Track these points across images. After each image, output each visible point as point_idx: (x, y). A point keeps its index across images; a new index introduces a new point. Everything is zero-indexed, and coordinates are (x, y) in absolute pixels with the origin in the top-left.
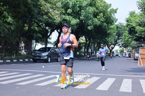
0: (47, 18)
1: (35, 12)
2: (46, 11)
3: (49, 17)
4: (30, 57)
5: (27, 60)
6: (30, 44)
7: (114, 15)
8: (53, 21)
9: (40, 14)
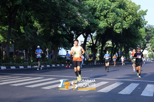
0: (75, 21)
1: (62, 16)
2: (74, 14)
3: (76, 21)
4: (57, 62)
5: (54, 66)
6: (56, 49)
7: (144, 17)
8: (81, 25)
9: (68, 18)
